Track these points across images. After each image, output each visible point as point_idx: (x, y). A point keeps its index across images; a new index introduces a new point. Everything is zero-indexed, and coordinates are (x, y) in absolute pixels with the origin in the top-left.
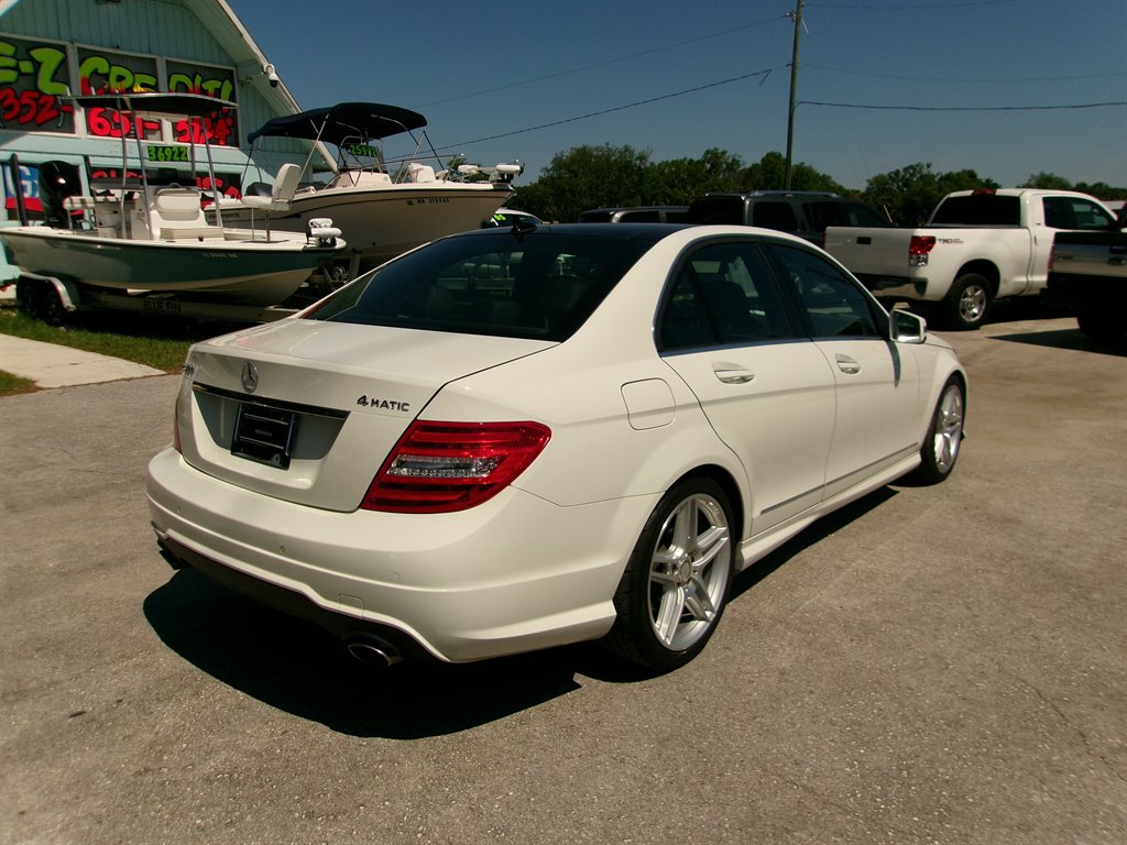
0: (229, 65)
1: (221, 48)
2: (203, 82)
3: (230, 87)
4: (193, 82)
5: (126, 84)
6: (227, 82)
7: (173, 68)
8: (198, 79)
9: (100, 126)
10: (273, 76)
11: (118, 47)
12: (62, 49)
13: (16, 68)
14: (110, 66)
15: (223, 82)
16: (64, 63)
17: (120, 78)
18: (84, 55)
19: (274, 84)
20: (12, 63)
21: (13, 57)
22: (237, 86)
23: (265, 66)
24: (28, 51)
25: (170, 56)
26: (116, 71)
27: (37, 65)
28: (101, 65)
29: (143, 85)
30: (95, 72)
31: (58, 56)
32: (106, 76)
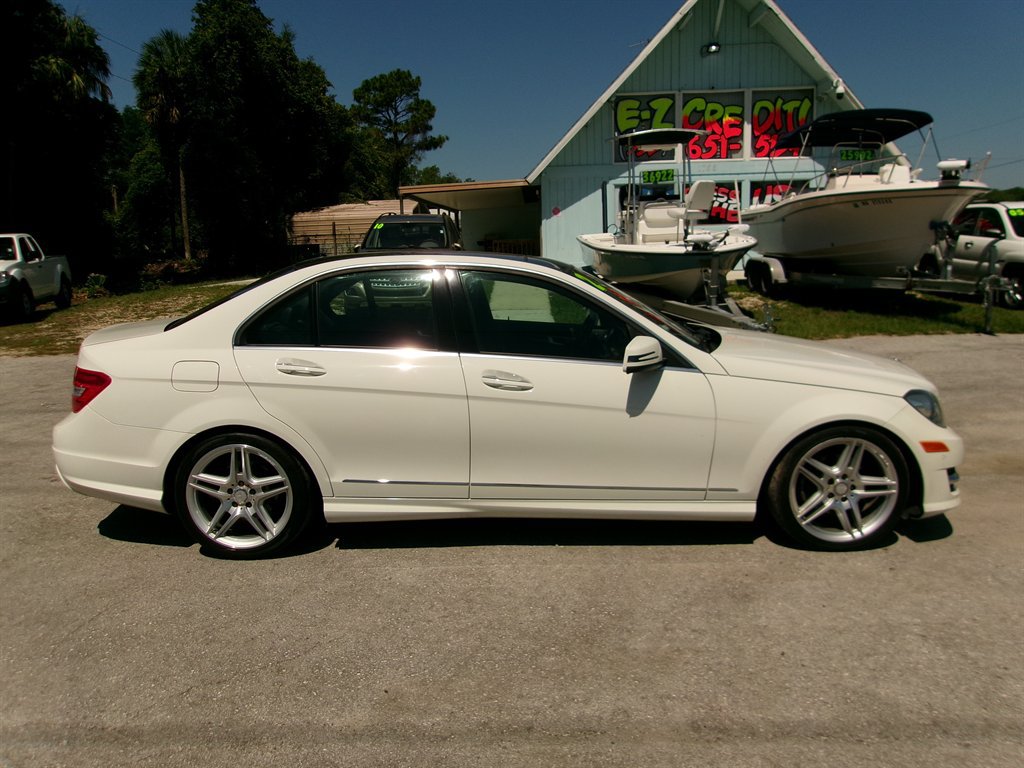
0: (809, 85)
1: (803, 72)
2: (784, 104)
3: (810, 104)
4: (775, 105)
5: (717, 116)
6: (806, 102)
7: (757, 96)
8: (780, 102)
9: (694, 152)
10: (841, 89)
11: (713, 88)
12: (672, 97)
13: (639, 117)
14: (707, 103)
15: (802, 101)
16: (672, 107)
17: (713, 112)
18: (687, 99)
19: (840, 96)
20: (636, 113)
21: (638, 109)
22: (815, 102)
23: (835, 81)
24: (648, 103)
25: (756, 87)
26: (711, 107)
27: (653, 112)
28: (699, 104)
29: (731, 115)
30: (695, 110)
31: (668, 102)
32: (703, 112)
